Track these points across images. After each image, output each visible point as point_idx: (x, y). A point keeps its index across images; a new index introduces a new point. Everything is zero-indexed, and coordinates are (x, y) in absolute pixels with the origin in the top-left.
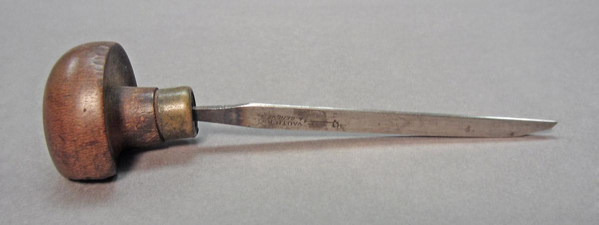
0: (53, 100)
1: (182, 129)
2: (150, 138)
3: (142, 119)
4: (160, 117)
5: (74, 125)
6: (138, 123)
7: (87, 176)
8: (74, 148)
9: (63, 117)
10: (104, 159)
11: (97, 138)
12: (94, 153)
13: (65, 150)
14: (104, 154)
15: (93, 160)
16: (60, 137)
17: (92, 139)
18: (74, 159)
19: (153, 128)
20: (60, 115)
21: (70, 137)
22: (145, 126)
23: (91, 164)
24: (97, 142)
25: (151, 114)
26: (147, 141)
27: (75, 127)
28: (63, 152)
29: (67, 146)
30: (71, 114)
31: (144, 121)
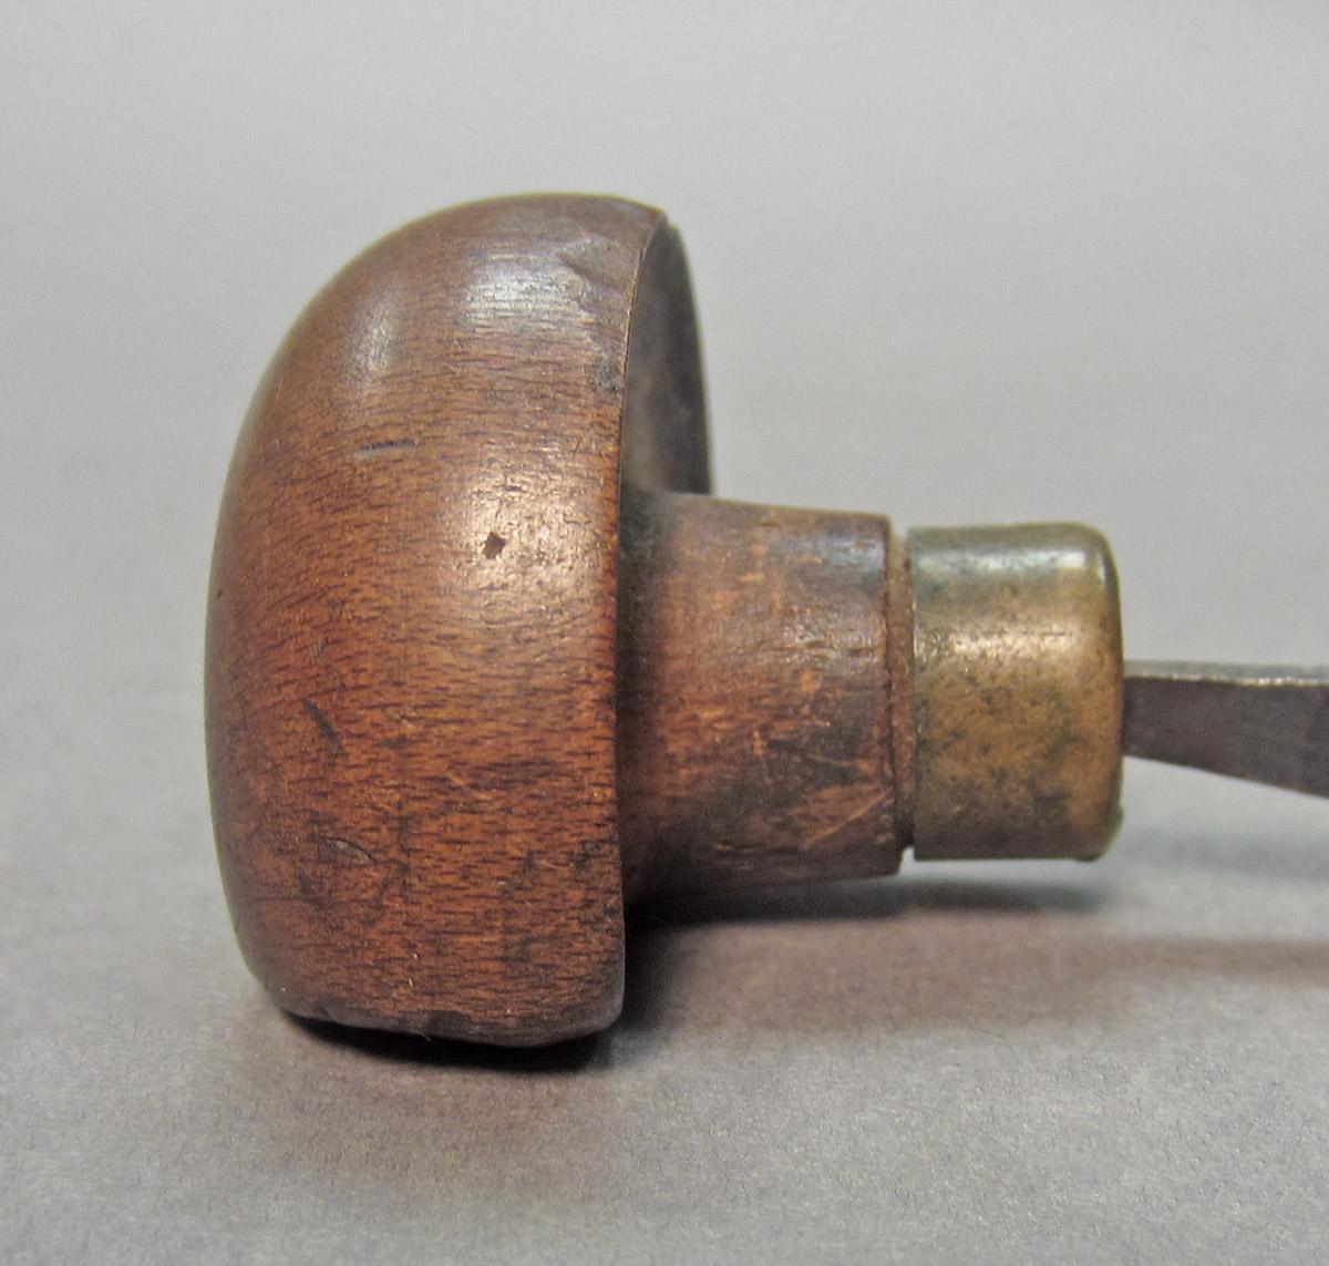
0: (297, 469)
1: (1047, 788)
2: (833, 819)
3: (809, 685)
4: (919, 685)
5: (411, 639)
6: (781, 716)
7: (440, 1005)
8: (387, 798)
9: (354, 581)
10: (576, 895)
11: (554, 741)
12: (515, 845)
13: (328, 806)
14: (582, 861)
15: (505, 895)
16: (311, 709)
17: (521, 748)
18: (377, 875)
19: (866, 755)
20: (329, 563)
21: (377, 716)
22: (816, 735)
23: (481, 925)
24: (549, 769)
25: (862, 662)
26: (806, 844)
27: (413, 650)
28: (315, 820)
29: (350, 775)
30: (400, 561)
31: (818, 700)
